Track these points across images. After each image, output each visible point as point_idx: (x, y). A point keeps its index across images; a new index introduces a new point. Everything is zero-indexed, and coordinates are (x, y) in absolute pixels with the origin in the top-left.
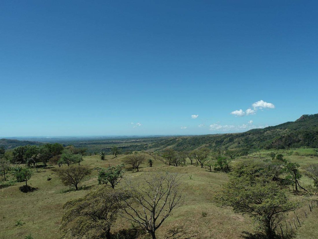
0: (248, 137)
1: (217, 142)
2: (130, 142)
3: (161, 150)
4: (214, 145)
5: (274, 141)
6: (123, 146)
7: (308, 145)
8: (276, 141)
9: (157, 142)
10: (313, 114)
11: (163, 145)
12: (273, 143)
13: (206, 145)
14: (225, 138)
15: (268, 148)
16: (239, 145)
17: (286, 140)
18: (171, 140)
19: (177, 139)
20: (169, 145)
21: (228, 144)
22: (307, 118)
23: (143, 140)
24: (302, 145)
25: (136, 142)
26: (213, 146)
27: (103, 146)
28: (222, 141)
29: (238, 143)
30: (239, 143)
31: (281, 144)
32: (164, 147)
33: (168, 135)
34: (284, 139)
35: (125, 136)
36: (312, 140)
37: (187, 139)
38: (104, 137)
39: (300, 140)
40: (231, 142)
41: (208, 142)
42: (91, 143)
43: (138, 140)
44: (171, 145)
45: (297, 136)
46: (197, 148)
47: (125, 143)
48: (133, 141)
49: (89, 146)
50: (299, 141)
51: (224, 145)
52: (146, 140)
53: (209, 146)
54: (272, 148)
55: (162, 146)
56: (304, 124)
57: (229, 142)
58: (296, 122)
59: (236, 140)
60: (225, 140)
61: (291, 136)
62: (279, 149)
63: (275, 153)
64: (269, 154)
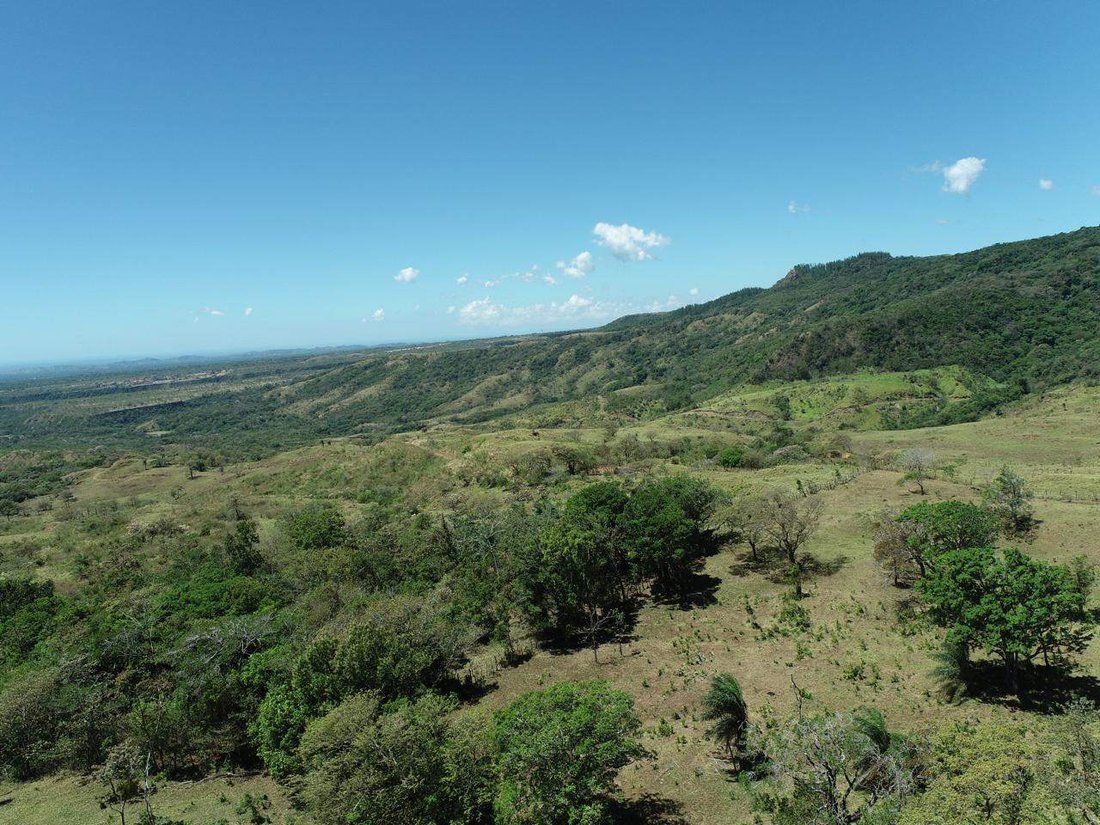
0: (637, 342)
1: (537, 366)
2: (194, 383)
3: (337, 405)
4: (526, 374)
5: (775, 356)
6: (175, 400)
7: (878, 363)
8: (780, 355)
9: (313, 377)
10: (825, 262)
11: (339, 384)
12: (772, 361)
13: (499, 376)
14: (559, 351)
15: (759, 380)
16: (612, 369)
17: (811, 351)
18: (366, 368)
19: (389, 364)
20: (360, 385)
21: (574, 371)
22: (809, 276)
23: (243, 370)
24: (860, 364)
25: (218, 380)
26: (525, 378)
27: (84, 404)
28: (551, 362)
29: (606, 364)
30: (612, 366)
31: (799, 362)
32: (345, 396)
33: (317, 348)
34: (804, 348)
35: (147, 359)
36: (887, 345)
37: (424, 359)
38: (57, 367)
39: (853, 349)
40: (582, 361)
41: (503, 365)
42: (22, 393)
43: (220, 371)
44: (369, 385)
45: (842, 336)
46: (474, 391)
47: (172, 385)
48: (202, 375)
49: (17, 407)
50: (850, 351)
51: (562, 373)
52: (253, 370)
53: (510, 379)
54: (770, 377)
55: (337, 392)
56: (804, 295)
57: (575, 364)
58: (775, 289)
59: (599, 354)
60: (561, 356)
61: (826, 337)
62: (793, 380)
63: (787, 394)
64: (770, 399)
